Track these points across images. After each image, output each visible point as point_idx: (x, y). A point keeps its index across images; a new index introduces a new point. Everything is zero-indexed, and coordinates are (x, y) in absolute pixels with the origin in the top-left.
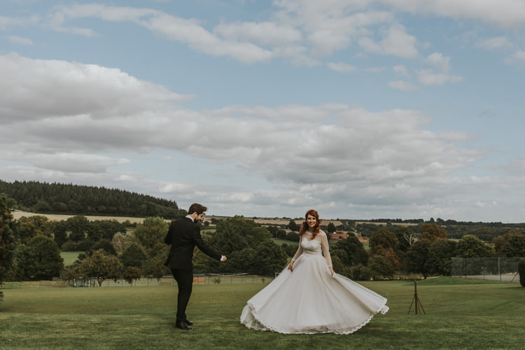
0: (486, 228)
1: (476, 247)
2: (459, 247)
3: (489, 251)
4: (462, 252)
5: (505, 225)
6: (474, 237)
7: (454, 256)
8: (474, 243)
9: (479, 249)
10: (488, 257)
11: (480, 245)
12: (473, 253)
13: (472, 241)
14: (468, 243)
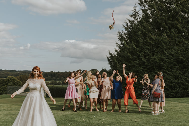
0: (8, 72)
1: (14, 81)
2: (6, 81)
3: (19, 83)
4: (7, 84)
5: (17, 71)
6: (13, 77)
7: (4, 85)
8: (13, 80)
9: (15, 82)
10: (19, 86)
11: (16, 80)
12: (13, 84)
13: (12, 79)
14: (10, 80)
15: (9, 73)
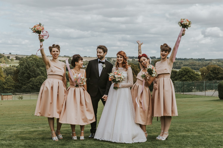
1: (190, 74)
2: (179, 74)
3: (197, 77)
4: (181, 77)
5: (207, 60)
6: (189, 68)
8: (189, 72)
9: (192, 75)
10: (197, 81)
11: (193, 73)
12: (188, 78)
13: (187, 71)
14: (185, 72)
15: (196, 63)
